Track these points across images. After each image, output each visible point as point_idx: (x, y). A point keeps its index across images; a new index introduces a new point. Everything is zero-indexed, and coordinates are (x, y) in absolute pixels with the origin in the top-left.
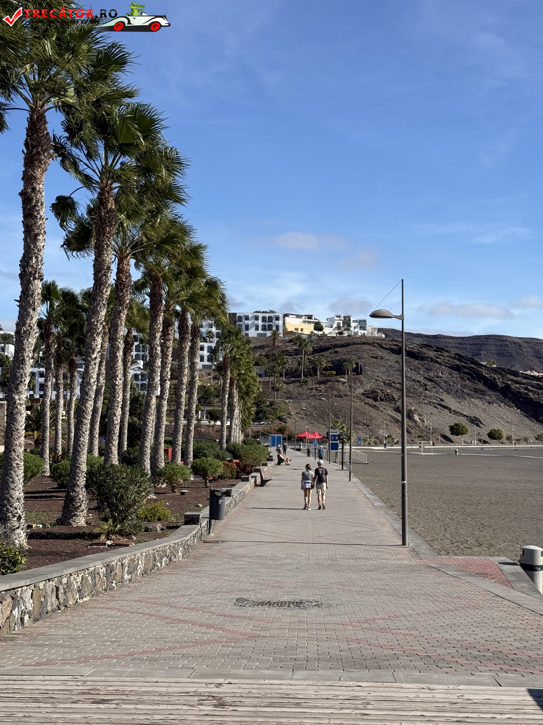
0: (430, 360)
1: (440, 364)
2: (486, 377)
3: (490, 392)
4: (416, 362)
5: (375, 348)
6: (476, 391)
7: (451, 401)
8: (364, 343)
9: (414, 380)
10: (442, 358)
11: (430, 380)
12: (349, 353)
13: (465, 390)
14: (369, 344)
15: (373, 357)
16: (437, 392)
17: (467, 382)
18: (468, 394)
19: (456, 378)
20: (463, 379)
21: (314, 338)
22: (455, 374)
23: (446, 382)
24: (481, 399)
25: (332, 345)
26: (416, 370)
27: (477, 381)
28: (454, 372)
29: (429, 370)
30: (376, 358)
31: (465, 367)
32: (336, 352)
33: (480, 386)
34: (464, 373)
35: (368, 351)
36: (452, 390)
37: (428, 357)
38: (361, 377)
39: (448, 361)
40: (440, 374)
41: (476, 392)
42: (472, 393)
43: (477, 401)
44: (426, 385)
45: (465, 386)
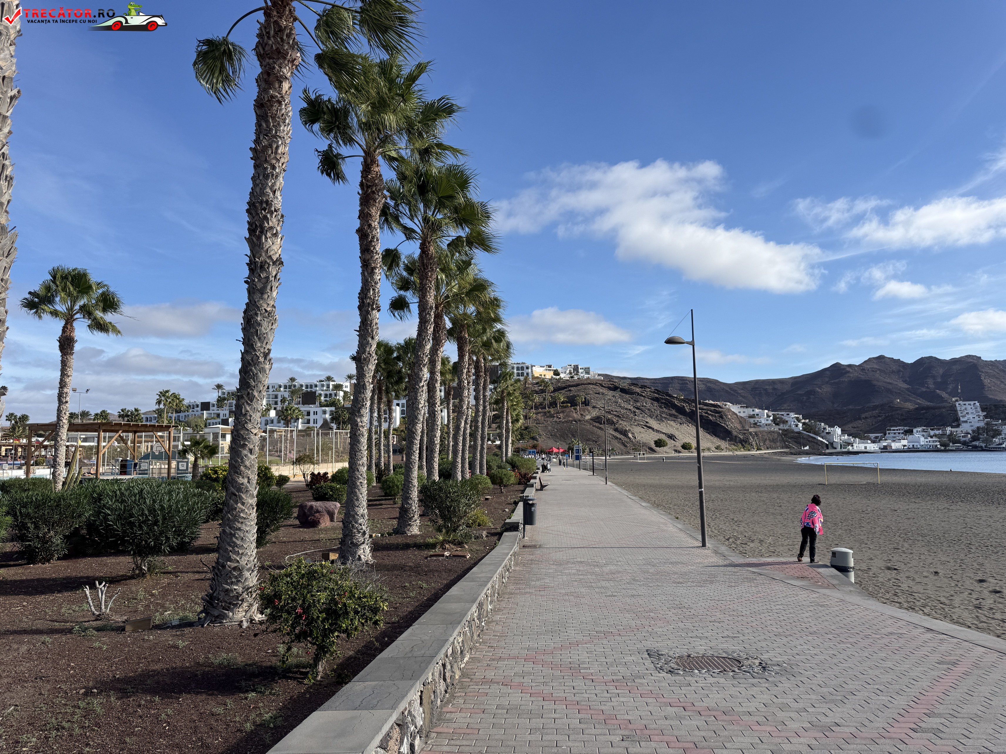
0: (637, 394)
1: (645, 396)
2: (678, 405)
3: (681, 416)
4: (627, 396)
5: (597, 387)
6: (671, 415)
7: (653, 423)
8: (589, 384)
9: (626, 409)
10: (646, 392)
11: (638, 409)
12: (579, 390)
13: (663, 415)
14: (593, 384)
15: (596, 393)
16: (643, 417)
17: (665, 409)
18: (665, 418)
19: (656, 407)
20: (661, 407)
21: (553, 381)
22: (656, 404)
23: (649, 410)
24: (675, 421)
25: (567, 385)
26: (627, 401)
27: (670, 409)
28: (654, 402)
29: (636, 401)
30: (598, 394)
31: (662, 399)
32: (570, 390)
33: (674, 412)
34: (662, 403)
35: (593, 389)
36: (653, 415)
37: (636, 391)
38: (589, 408)
40: (645, 404)
42: (668, 417)
43: (671, 423)
44: (635, 412)
45: (663, 412)
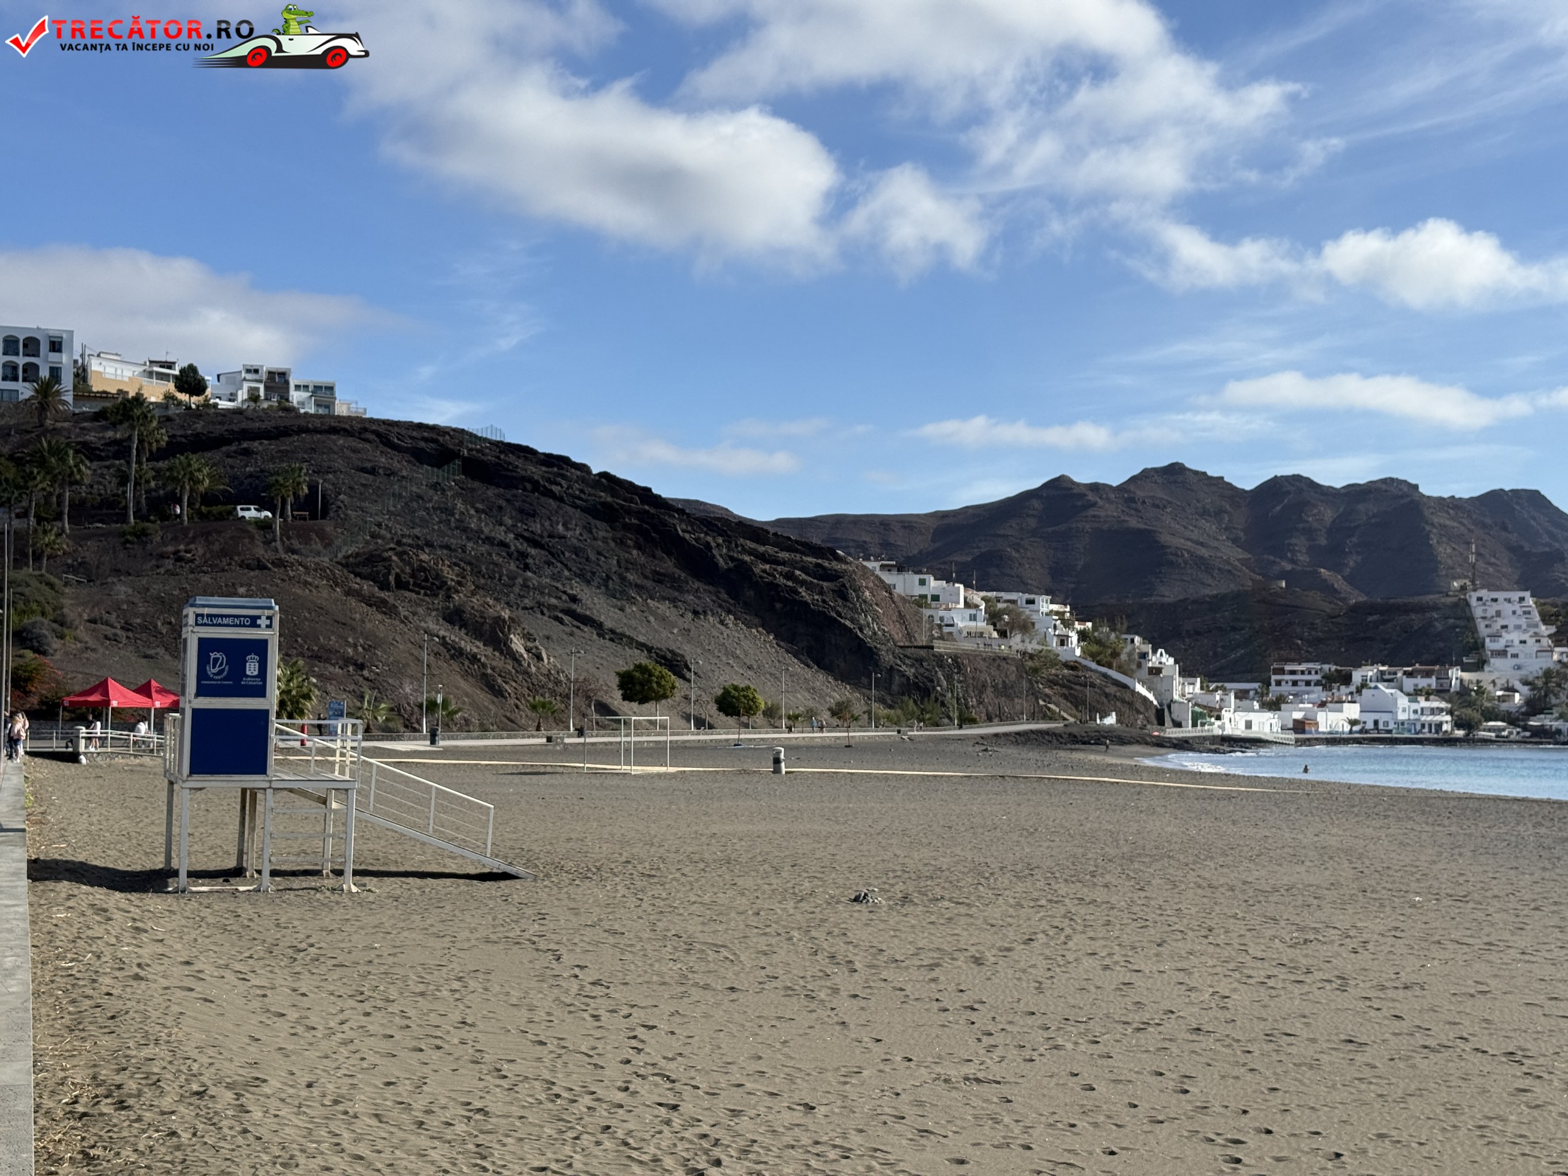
0: (529, 486)
1: (560, 499)
2: (684, 539)
3: (697, 581)
4: (491, 492)
5: (367, 446)
6: (659, 578)
7: (595, 603)
8: (333, 432)
9: (489, 540)
10: (563, 482)
11: (536, 544)
12: (285, 455)
13: (630, 577)
15: (363, 470)
16: (556, 577)
17: (635, 552)
18: (639, 588)
19: (605, 540)
20: (621, 543)
21: (175, 414)
22: (602, 530)
23: (576, 551)
24: (673, 601)
25: (232, 432)
26: (493, 511)
27: (659, 553)
28: (598, 523)
29: (528, 514)
30: (373, 471)
31: (629, 512)
32: (247, 452)
33: (668, 565)
34: (627, 527)
35: (348, 453)
36: (593, 573)
37: (524, 479)
38: (328, 526)
39: (582, 491)
40: (560, 527)
41: (660, 582)
42: (649, 584)
43: (664, 608)
44: (523, 555)
45: (630, 565)
